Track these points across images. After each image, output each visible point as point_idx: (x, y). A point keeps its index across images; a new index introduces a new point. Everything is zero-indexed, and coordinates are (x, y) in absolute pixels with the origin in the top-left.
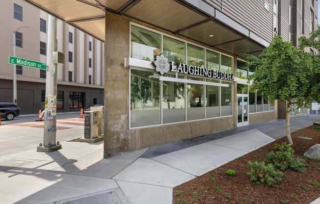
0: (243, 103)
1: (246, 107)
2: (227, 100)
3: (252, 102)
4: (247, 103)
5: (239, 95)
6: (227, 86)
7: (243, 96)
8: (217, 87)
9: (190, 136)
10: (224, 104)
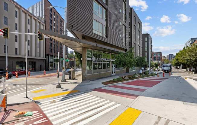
0: (113, 67)
1: (114, 69)
2: (109, 67)
3: (116, 67)
4: (115, 67)
5: (112, 65)
6: (109, 62)
7: (113, 65)
8: (106, 63)
9: (99, 77)
10: (108, 68)
